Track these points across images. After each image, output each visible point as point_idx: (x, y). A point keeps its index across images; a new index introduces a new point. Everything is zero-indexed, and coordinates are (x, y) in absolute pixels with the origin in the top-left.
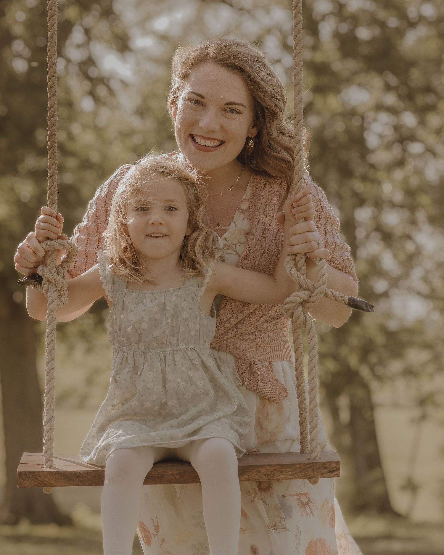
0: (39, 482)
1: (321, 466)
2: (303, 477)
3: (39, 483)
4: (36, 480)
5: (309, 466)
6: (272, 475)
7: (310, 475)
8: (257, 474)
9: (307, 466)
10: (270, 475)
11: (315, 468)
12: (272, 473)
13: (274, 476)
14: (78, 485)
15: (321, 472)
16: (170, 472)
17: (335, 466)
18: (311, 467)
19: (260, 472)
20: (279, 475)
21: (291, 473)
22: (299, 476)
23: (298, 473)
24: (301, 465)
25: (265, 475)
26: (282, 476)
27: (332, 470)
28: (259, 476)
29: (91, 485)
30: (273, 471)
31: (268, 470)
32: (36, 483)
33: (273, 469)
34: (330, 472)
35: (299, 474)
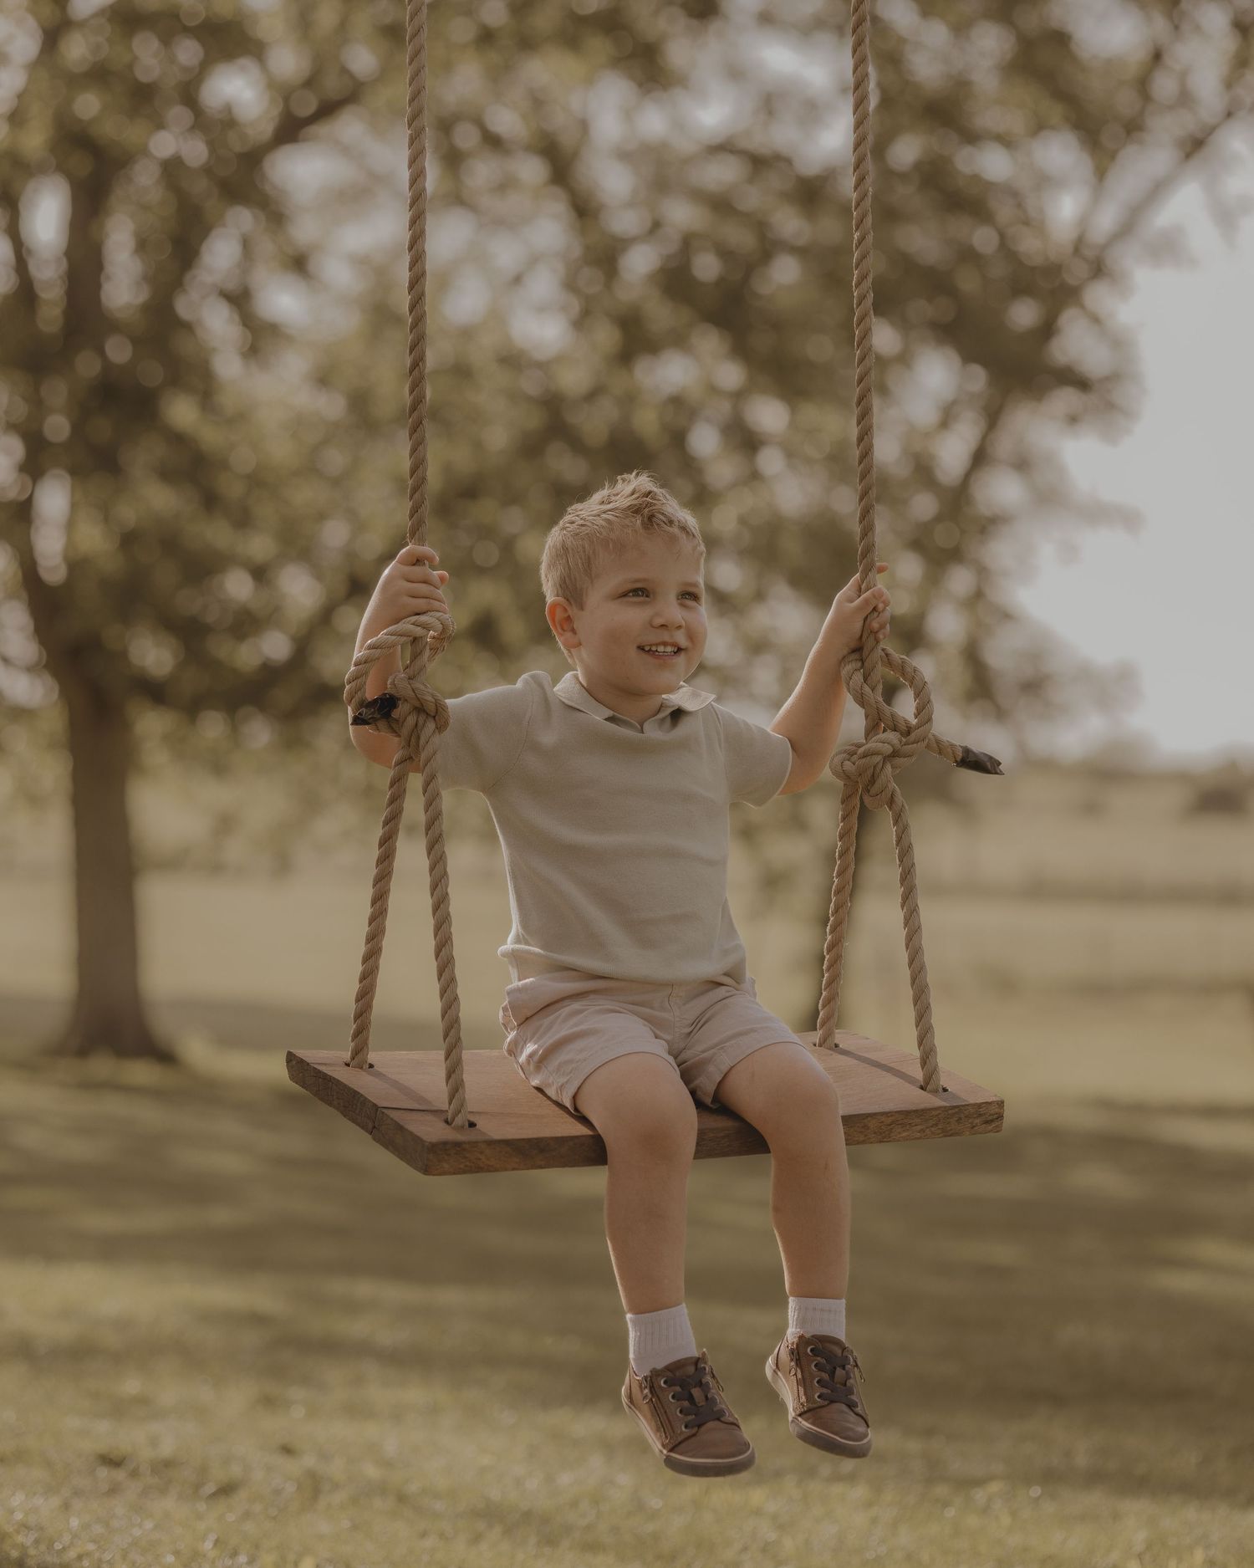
0: (468, 1163)
1: (972, 1111)
2: (939, 1134)
3: (466, 1166)
4: (463, 1161)
5: (953, 1111)
6: (887, 1133)
7: (951, 1130)
8: (861, 1132)
9: (950, 1112)
10: (884, 1132)
11: (962, 1116)
12: (889, 1127)
13: (892, 1134)
14: (541, 1167)
15: (972, 1123)
16: (712, 1135)
17: (997, 1110)
18: (956, 1113)
19: (868, 1128)
20: (900, 1133)
21: (919, 1128)
22: (933, 1133)
23: (932, 1127)
24: (938, 1112)
25: (875, 1133)
26: (904, 1134)
27: (991, 1118)
28: (866, 1136)
29: (564, 1165)
30: (890, 1125)
31: (882, 1122)
32: (462, 1166)
33: (889, 1120)
34: (987, 1122)
35: (933, 1129)
